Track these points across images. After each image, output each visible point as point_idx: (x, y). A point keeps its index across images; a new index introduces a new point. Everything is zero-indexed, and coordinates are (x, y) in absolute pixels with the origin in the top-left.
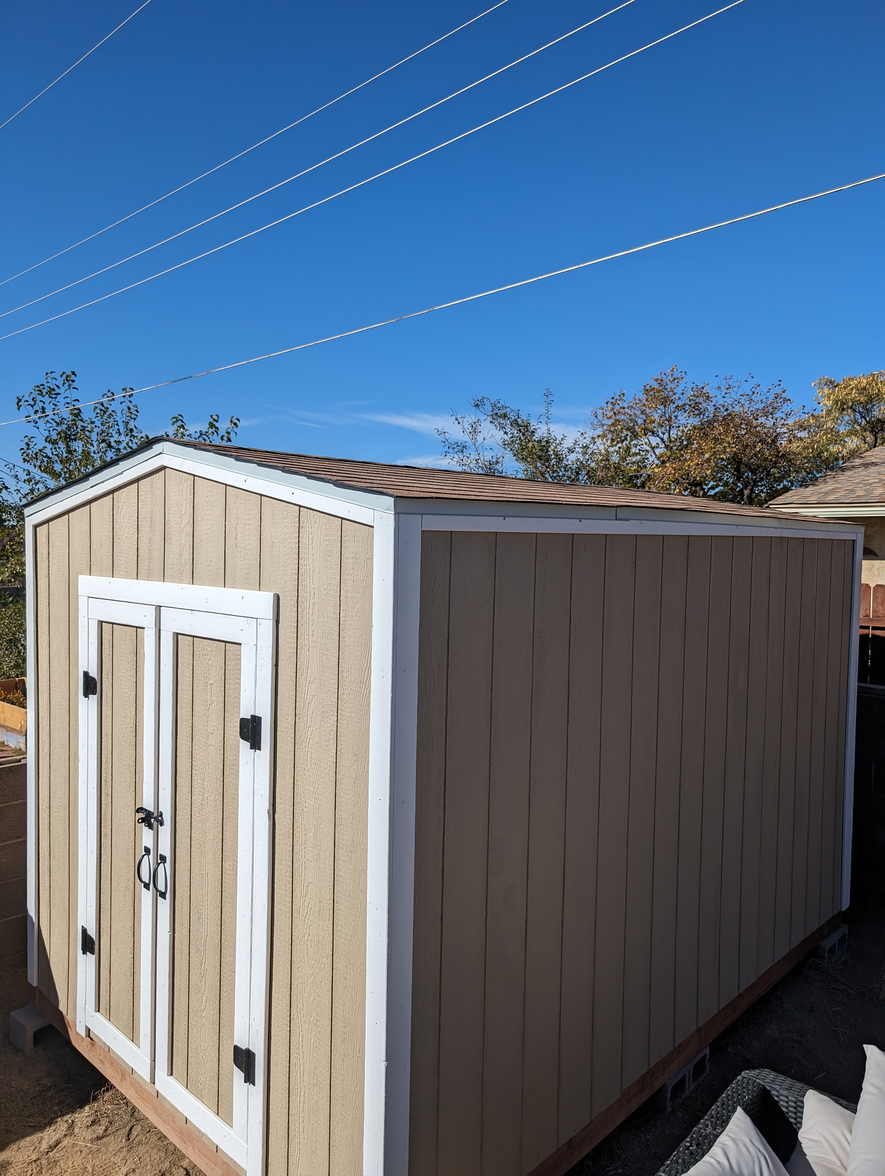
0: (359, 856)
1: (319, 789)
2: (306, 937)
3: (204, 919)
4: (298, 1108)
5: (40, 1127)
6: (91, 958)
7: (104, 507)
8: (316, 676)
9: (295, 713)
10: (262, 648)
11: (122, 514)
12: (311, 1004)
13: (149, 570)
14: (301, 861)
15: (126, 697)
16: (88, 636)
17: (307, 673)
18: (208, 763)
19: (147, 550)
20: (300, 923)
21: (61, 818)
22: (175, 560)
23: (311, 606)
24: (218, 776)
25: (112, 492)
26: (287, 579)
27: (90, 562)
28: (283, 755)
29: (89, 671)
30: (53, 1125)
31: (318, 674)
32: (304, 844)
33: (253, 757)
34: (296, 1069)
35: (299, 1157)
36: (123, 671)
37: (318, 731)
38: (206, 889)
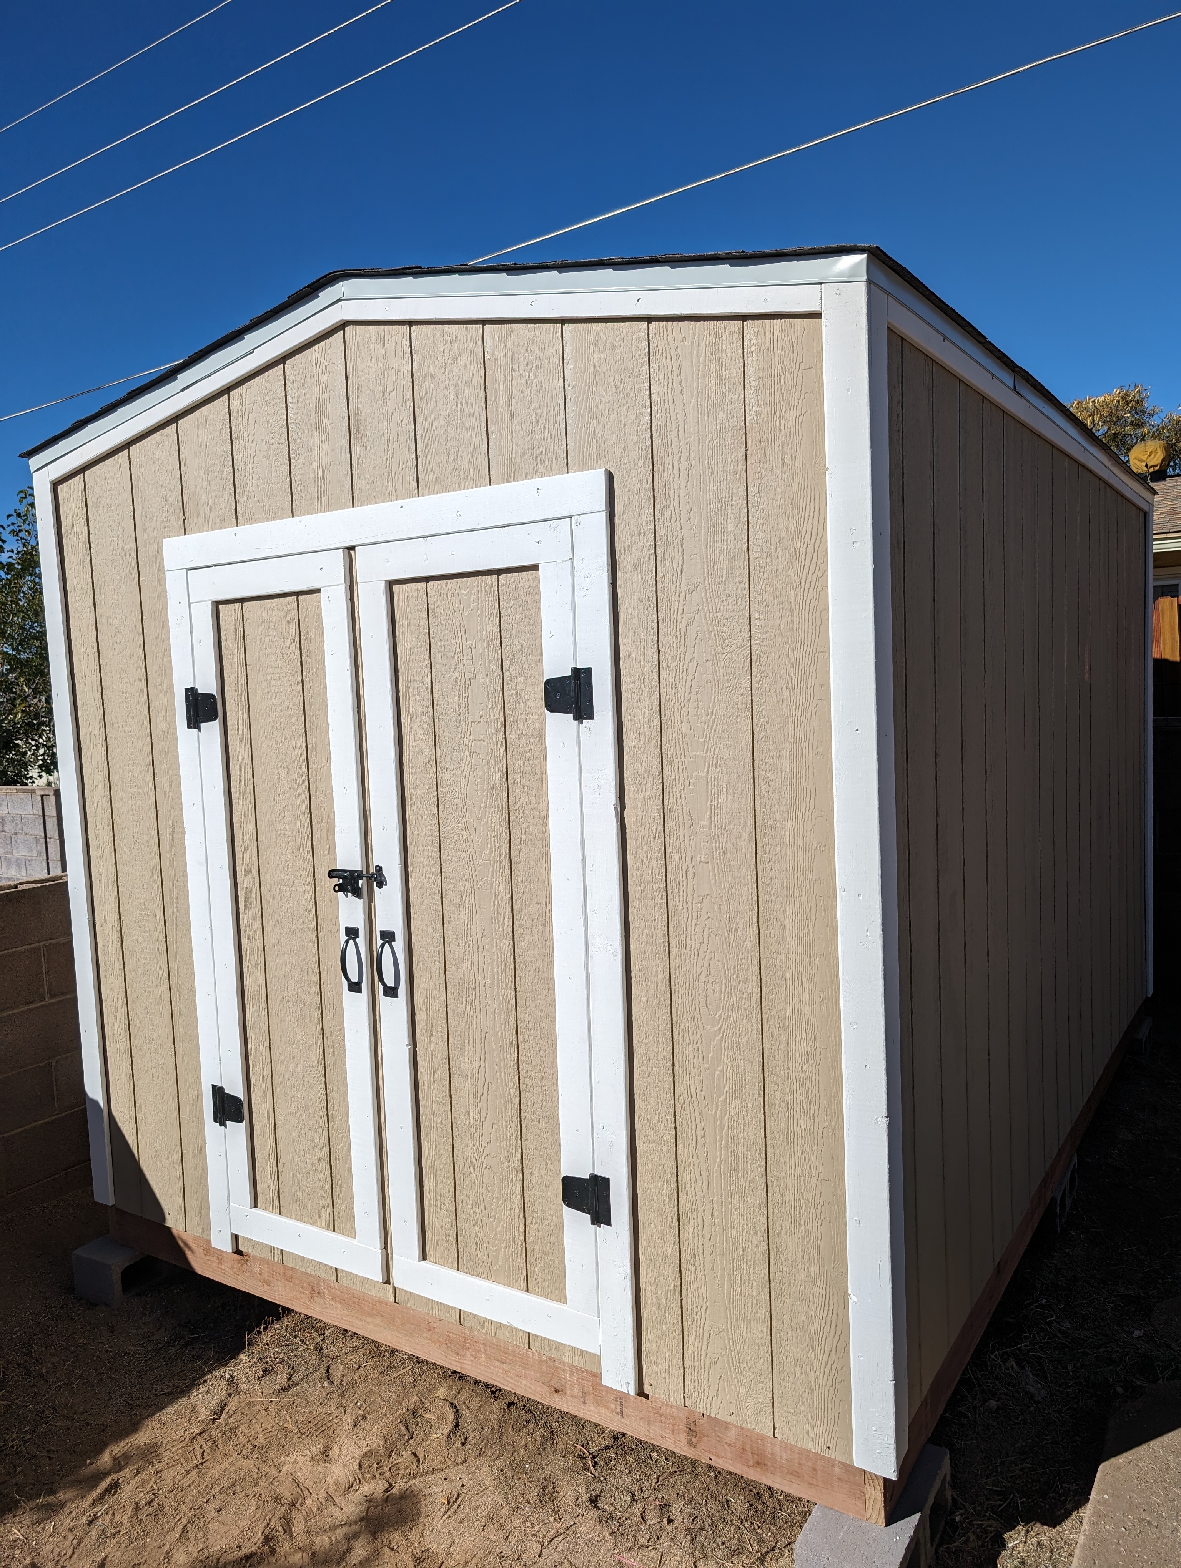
0: (809, 829)
1: (717, 749)
2: (703, 978)
3: (478, 1009)
4: (700, 1237)
5: (182, 1392)
6: (237, 1130)
7: (209, 419)
8: (701, 580)
9: (658, 648)
10: (584, 562)
11: (252, 422)
12: (719, 1075)
13: (318, 497)
14: (684, 868)
15: (282, 711)
16: (191, 632)
17: (681, 580)
18: (472, 770)
19: (312, 467)
20: (688, 961)
21: (146, 934)
22: (377, 468)
23: (683, 475)
24: (495, 783)
25: (227, 390)
26: (629, 441)
27: (184, 515)
28: (636, 718)
29: (196, 687)
30: (201, 1386)
31: (706, 575)
32: (690, 840)
33: (576, 734)
34: (693, 1180)
35: (706, 1307)
36: (271, 670)
37: (711, 663)
38: (481, 962)
